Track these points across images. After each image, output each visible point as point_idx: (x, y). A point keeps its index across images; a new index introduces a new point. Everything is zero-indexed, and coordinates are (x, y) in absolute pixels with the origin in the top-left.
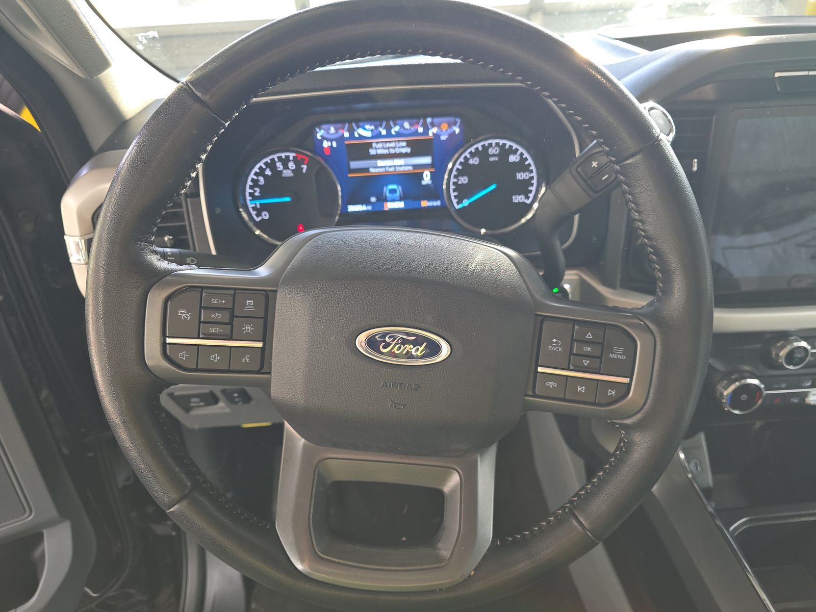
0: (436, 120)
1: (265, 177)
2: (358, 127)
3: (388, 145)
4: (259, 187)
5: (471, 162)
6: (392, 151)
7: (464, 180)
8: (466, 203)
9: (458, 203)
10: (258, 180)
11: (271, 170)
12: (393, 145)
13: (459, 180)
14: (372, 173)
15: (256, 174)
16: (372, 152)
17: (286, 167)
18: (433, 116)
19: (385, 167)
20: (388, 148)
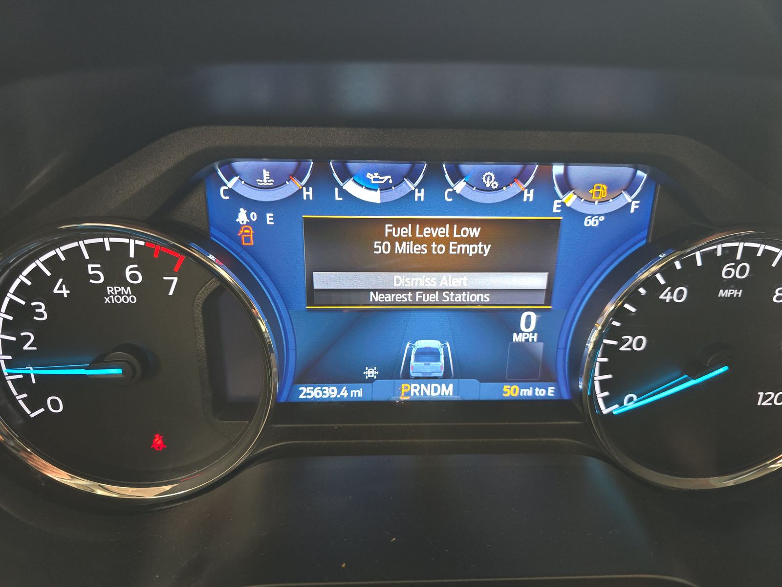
0: (578, 171)
1: (53, 302)
2: (346, 175)
3: (427, 231)
4: (36, 328)
5: (666, 296)
6: (438, 249)
7: (635, 343)
8: (631, 403)
9: (608, 402)
10: (31, 311)
11: (67, 283)
12: (442, 232)
13: (622, 342)
14: (375, 303)
15: (22, 290)
16: (381, 248)
17: (116, 277)
18: (567, 161)
19: (414, 291)
20: (428, 241)
